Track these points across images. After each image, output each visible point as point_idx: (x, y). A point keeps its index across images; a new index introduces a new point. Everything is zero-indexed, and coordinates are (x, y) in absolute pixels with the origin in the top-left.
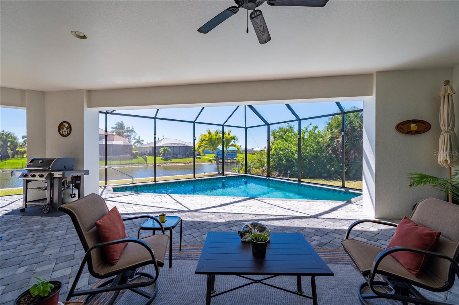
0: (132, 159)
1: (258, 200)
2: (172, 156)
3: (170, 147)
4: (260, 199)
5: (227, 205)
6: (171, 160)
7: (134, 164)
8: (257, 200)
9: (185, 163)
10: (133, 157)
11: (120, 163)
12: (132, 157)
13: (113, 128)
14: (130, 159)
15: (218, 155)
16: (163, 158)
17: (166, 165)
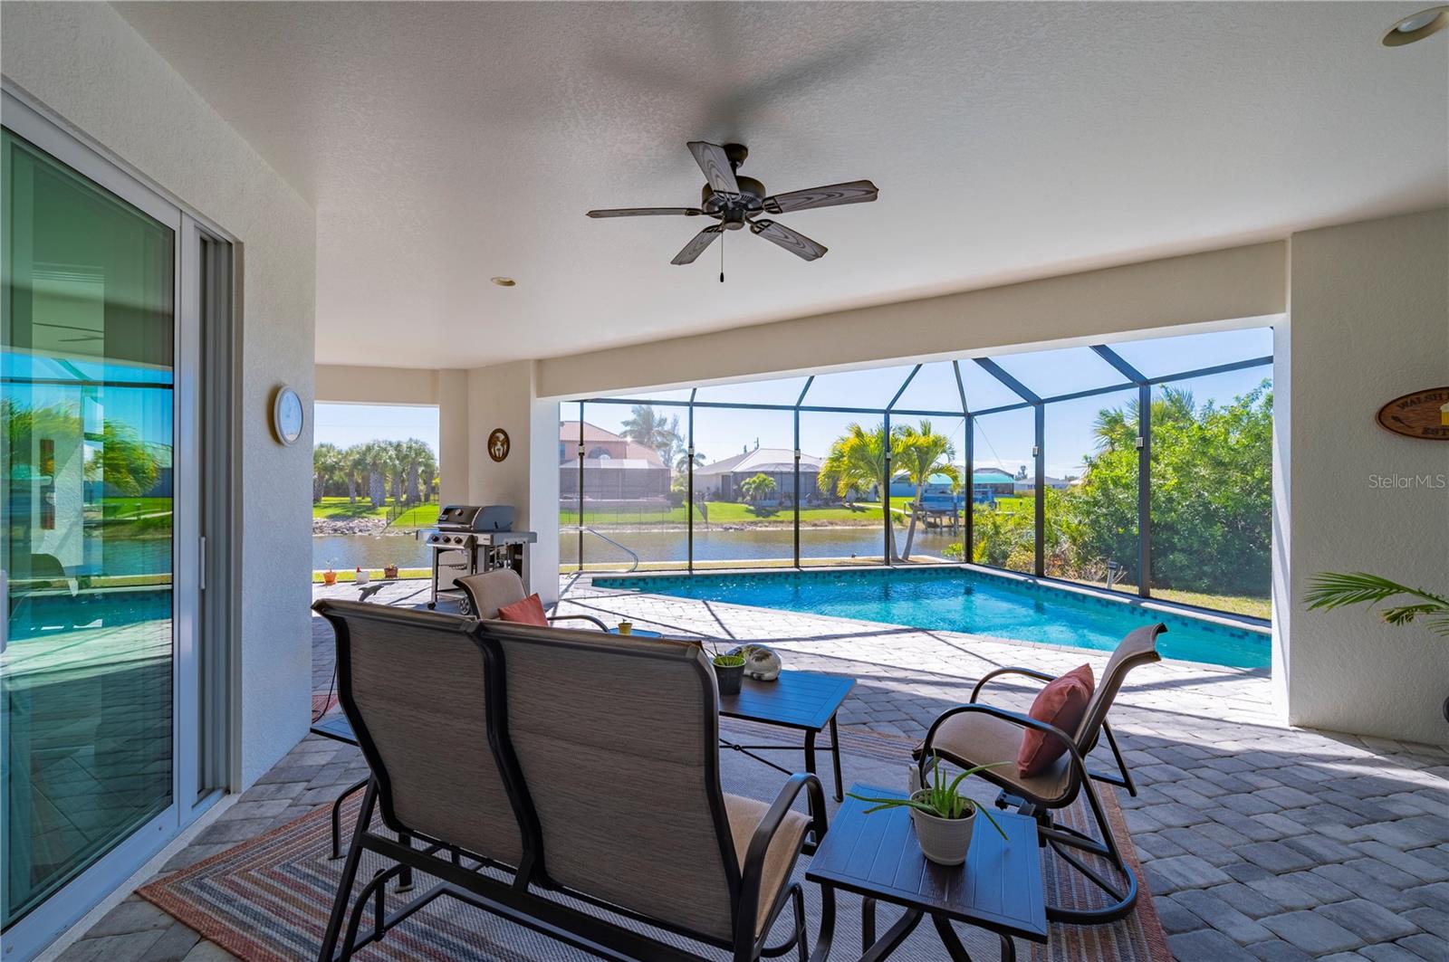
0: (669, 507)
1: (932, 635)
2: (778, 502)
3: (772, 474)
4: (942, 634)
5: (836, 638)
6: (778, 514)
7: (673, 522)
8: (929, 634)
9: (815, 525)
10: (672, 503)
11: (638, 521)
12: (669, 502)
13: (626, 424)
14: (663, 509)
15: (923, 499)
16: (752, 508)
17: (758, 529)
